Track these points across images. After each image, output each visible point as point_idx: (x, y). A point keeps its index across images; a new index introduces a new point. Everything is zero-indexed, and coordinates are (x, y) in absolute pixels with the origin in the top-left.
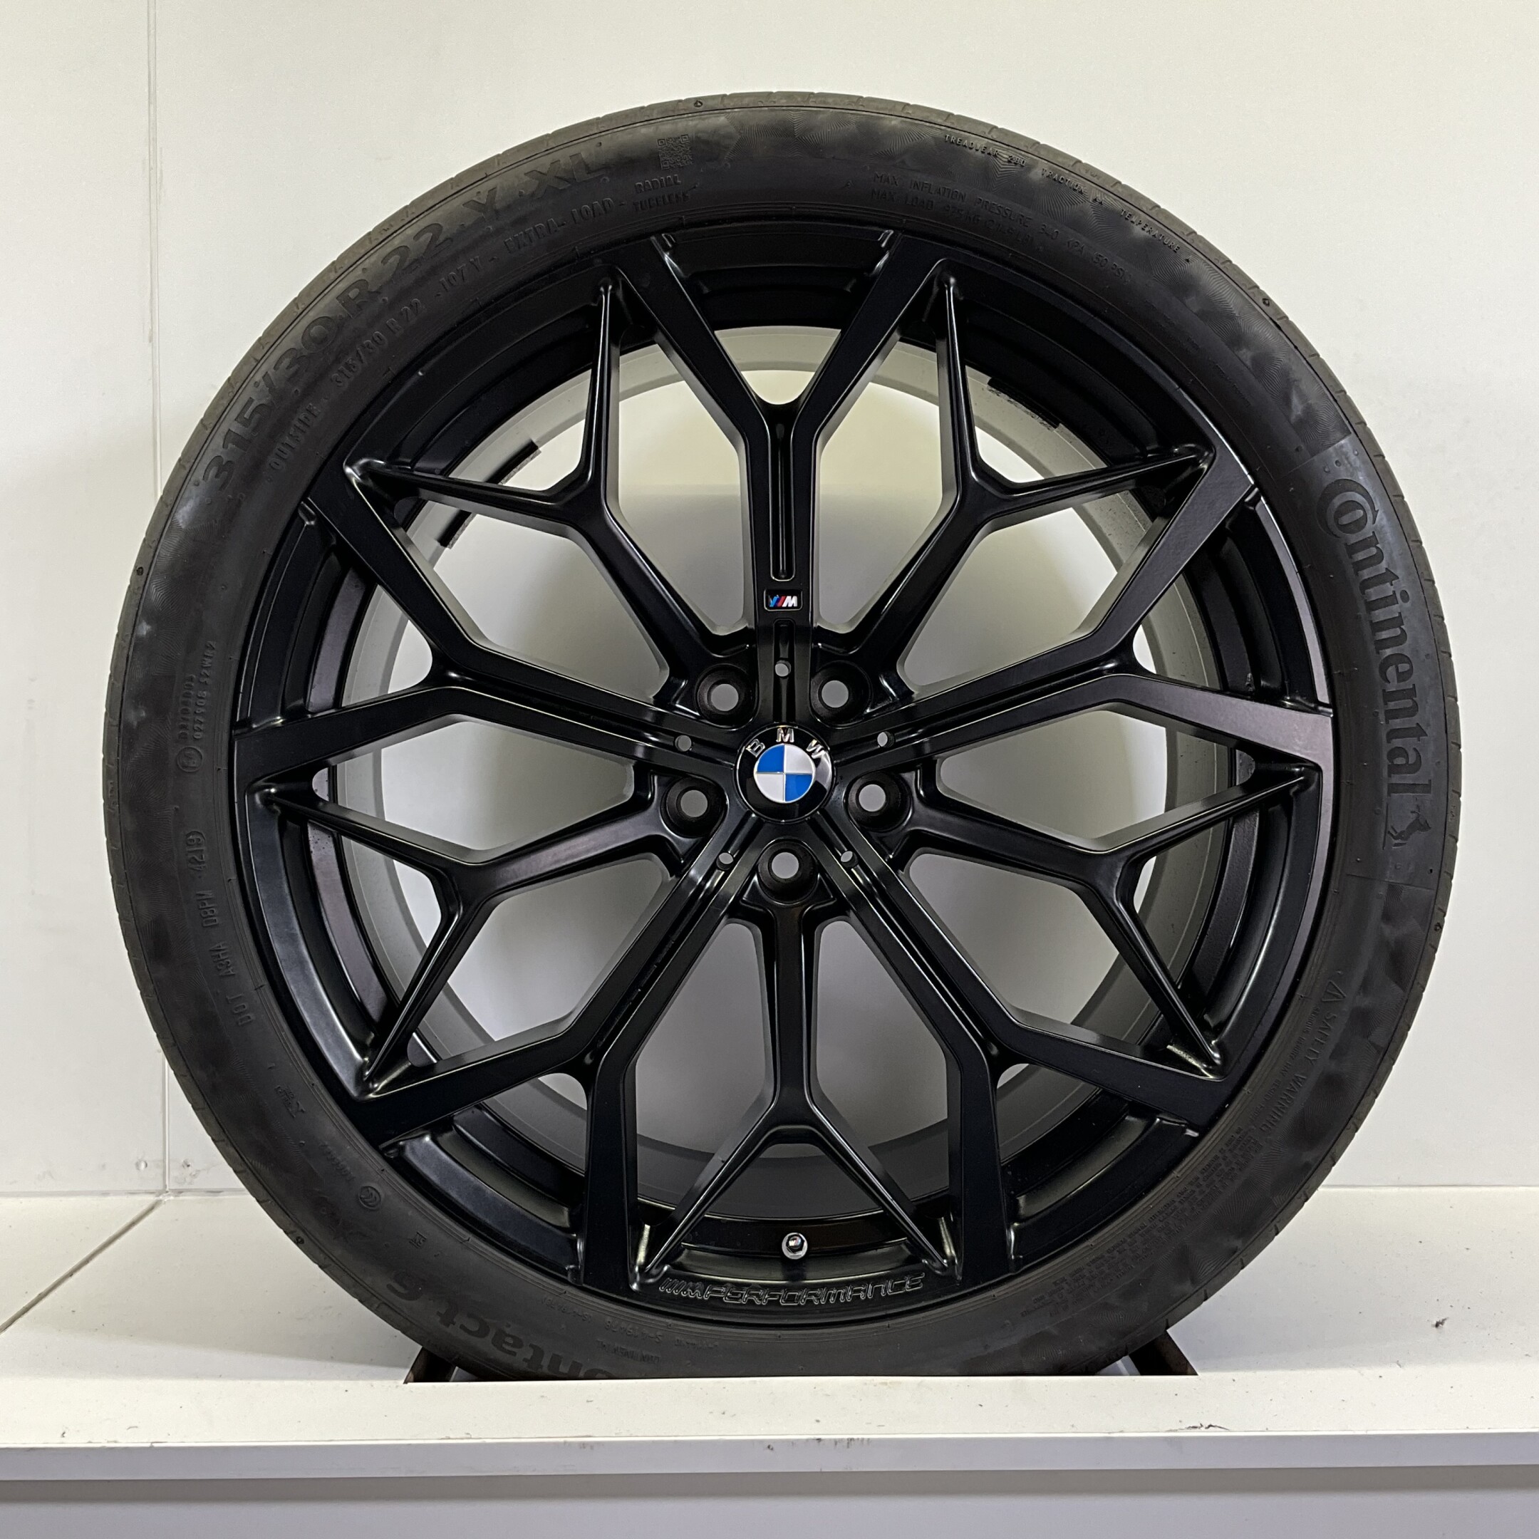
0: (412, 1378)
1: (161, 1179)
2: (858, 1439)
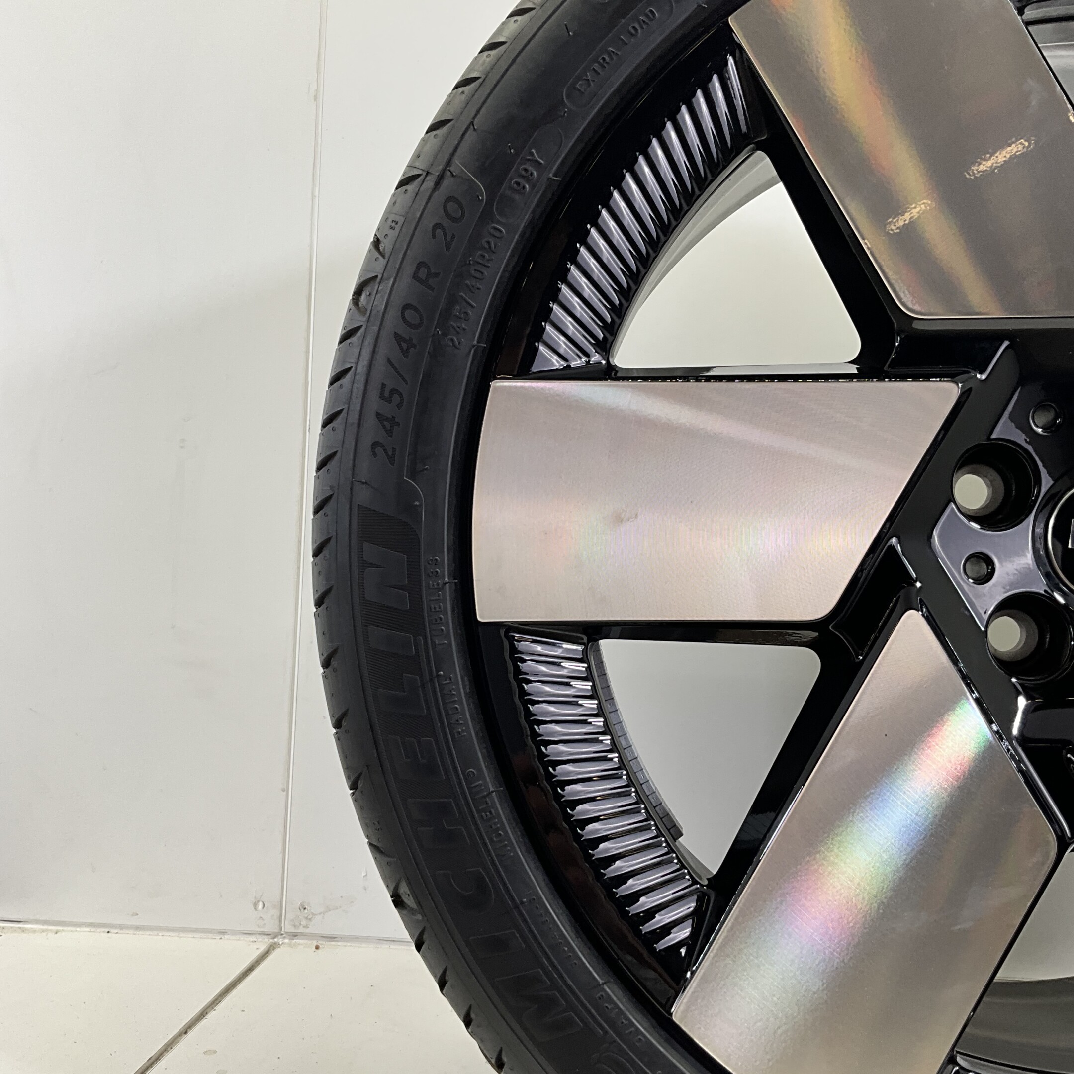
1: (277, 922)
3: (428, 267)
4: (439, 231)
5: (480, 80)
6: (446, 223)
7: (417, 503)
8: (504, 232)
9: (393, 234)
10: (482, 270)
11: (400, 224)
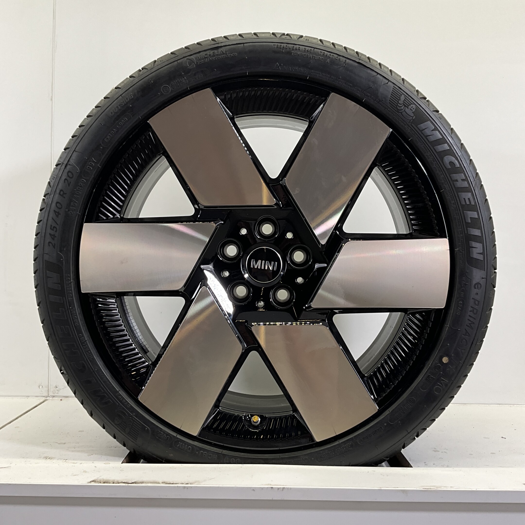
0: (125, 461)
1: (47, 392)
2: (286, 488)
3: (63, 191)
4: (66, 181)
5: (77, 137)
6: (68, 178)
7: (62, 259)
8: (85, 181)
9: (53, 181)
10: (79, 192)
11: (55, 178)
